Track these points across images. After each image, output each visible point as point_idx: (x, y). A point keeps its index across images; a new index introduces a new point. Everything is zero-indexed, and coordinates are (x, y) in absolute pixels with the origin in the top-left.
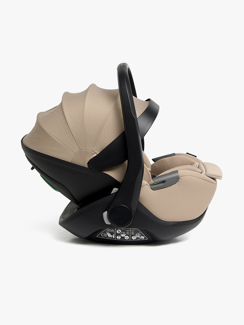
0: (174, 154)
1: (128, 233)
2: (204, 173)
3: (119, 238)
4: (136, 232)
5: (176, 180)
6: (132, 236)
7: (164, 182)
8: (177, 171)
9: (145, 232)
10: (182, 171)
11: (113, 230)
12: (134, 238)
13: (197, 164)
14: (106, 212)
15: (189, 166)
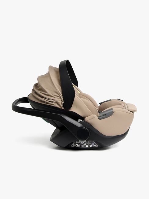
0: (111, 100)
1: (87, 143)
2: (127, 109)
3: (83, 146)
4: (92, 143)
5: (111, 113)
6: (90, 145)
7: (105, 115)
8: (112, 109)
9: (97, 143)
10: (115, 108)
11: (79, 143)
13: (123, 104)
15: (119, 106)
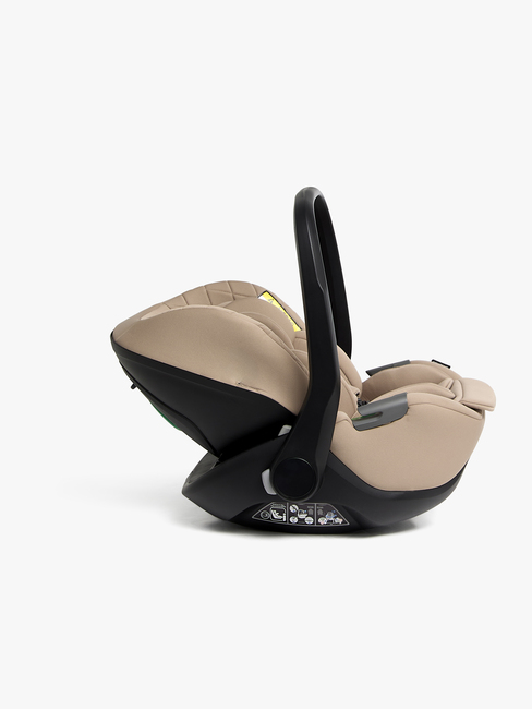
0: (407, 362)
1: (311, 512)
3: (294, 520)
4: (326, 511)
5: (401, 411)
6: (319, 517)
7: (379, 414)
8: (404, 395)
9: (344, 511)
10: (415, 394)
11: (282, 507)
12: (323, 521)
13: (449, 381)
14: (268, 471)
15: (432, 386)
